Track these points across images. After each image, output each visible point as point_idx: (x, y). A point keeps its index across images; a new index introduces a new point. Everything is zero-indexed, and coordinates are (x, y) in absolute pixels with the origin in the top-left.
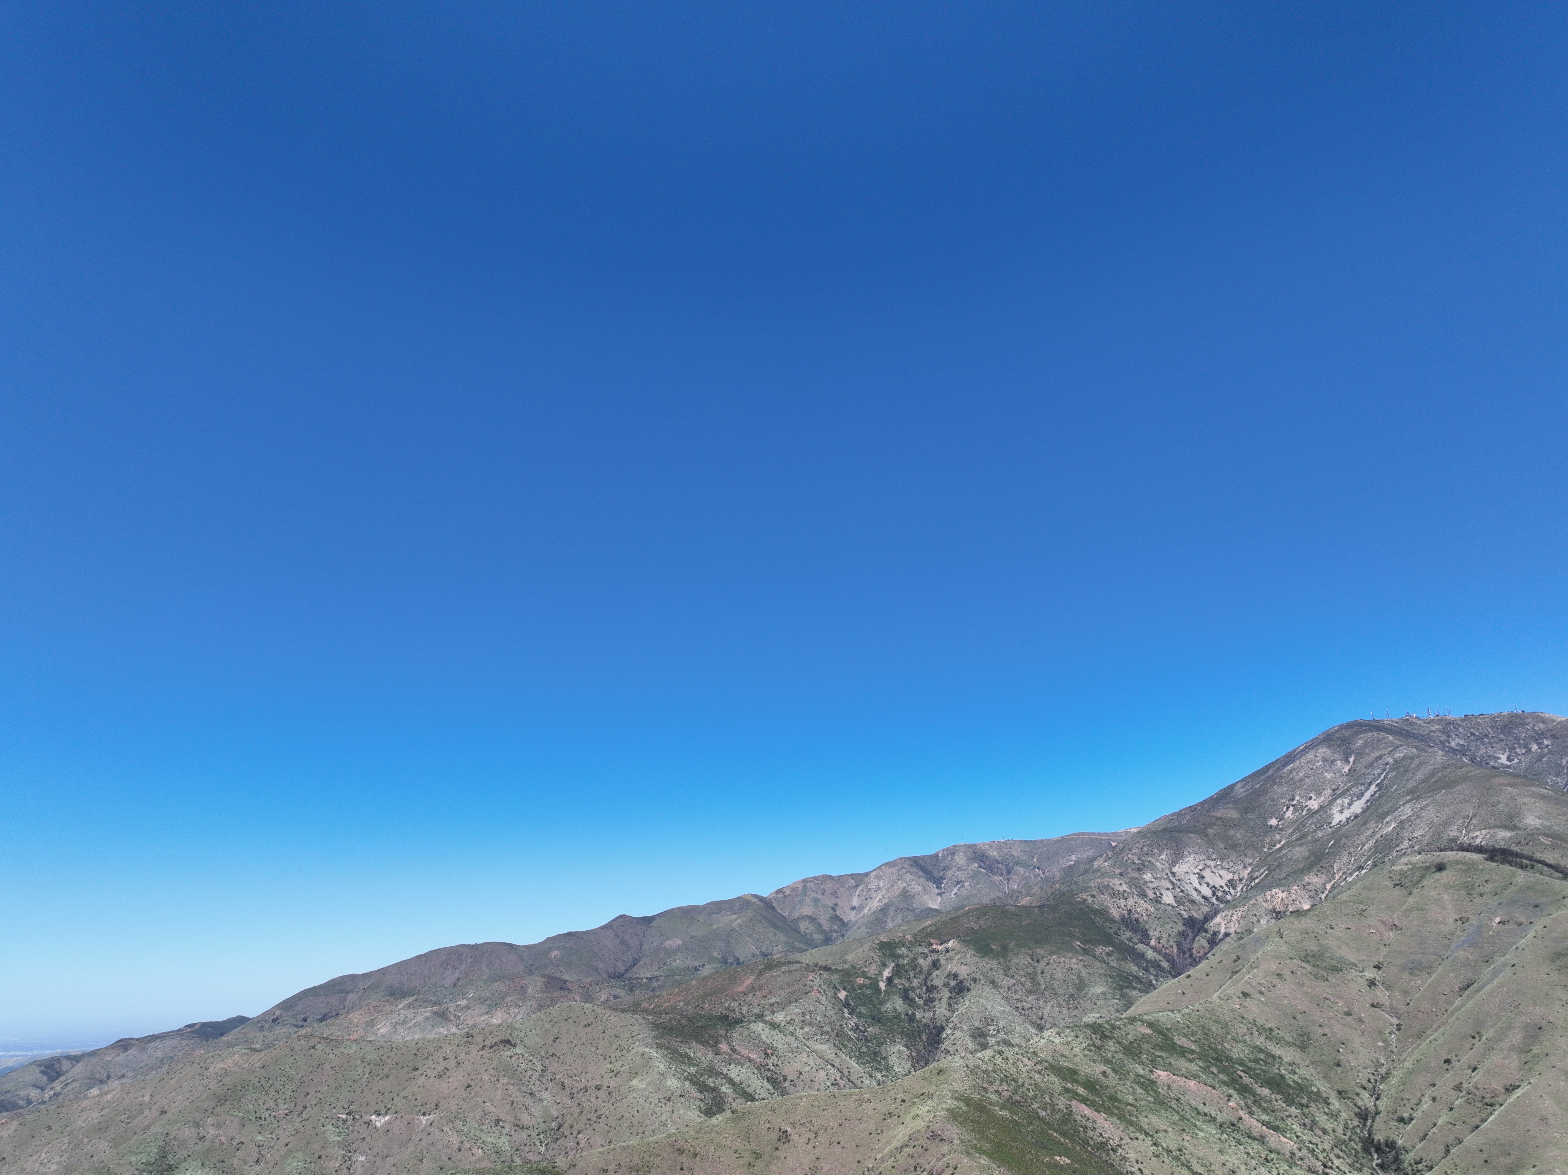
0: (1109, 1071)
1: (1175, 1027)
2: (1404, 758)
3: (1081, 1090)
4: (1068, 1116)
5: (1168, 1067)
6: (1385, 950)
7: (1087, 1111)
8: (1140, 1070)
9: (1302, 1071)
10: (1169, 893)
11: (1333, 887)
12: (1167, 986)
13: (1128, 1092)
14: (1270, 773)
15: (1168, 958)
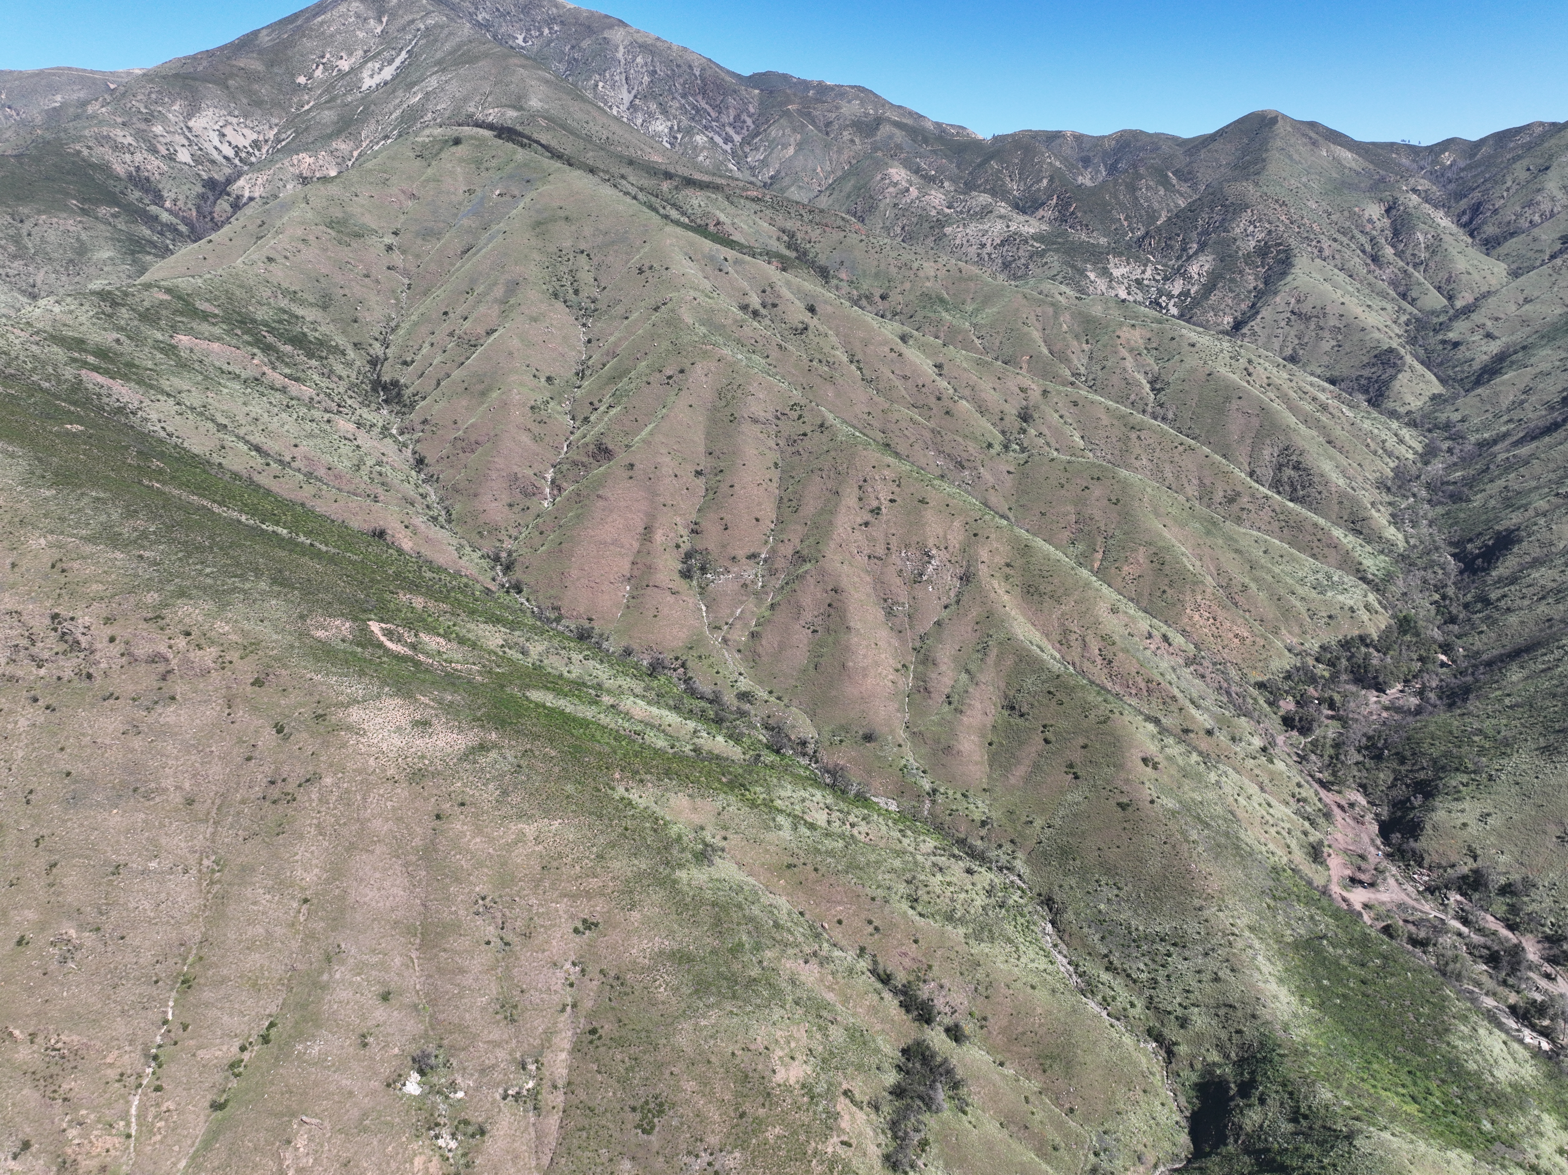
0: (123, 338)
1: (197, 292)
2: (436, 26)
3: (91, 359)
4: (78, 384)
5: (190, 331)
6: (402, 218)
7: (100, 379)
8: (159, 336)
9: (322, 329)
10: (184, 150)
11: (360, 155)
12: (186, 252)
13: (145, 358)
14: (299, 23)
15: (185, 221)
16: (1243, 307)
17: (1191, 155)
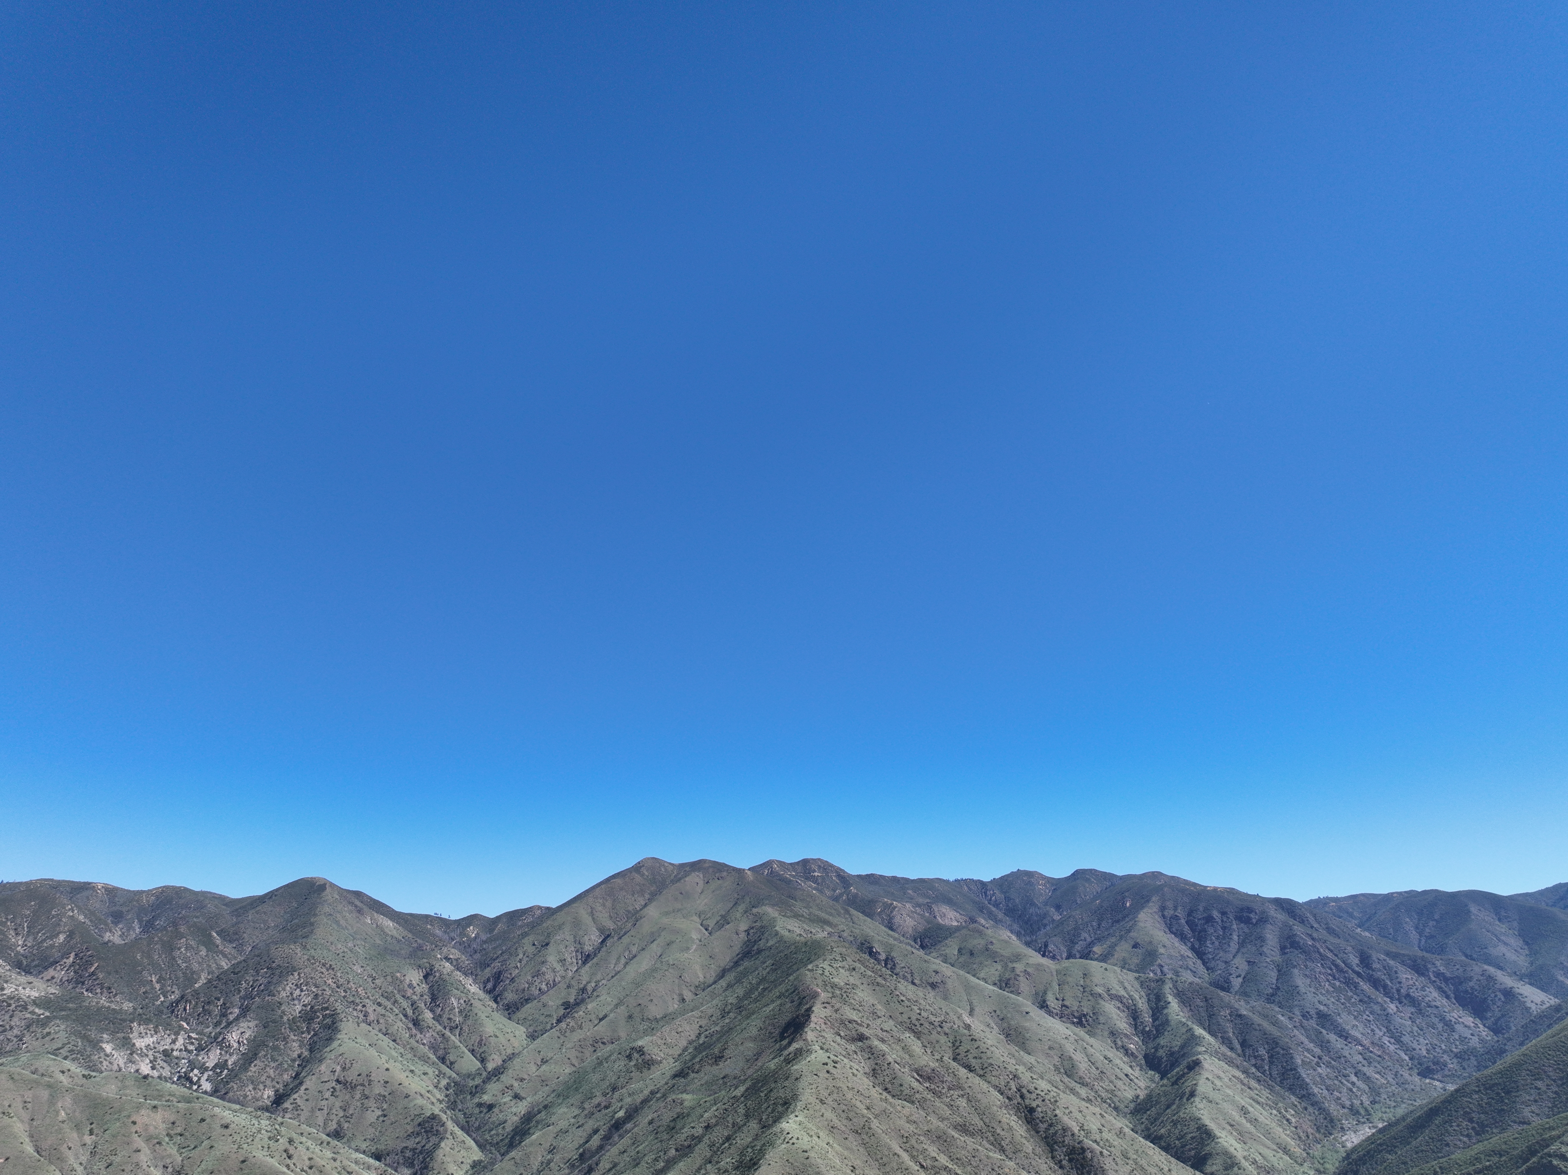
16: (286, 1077)
17: (238, 916)
